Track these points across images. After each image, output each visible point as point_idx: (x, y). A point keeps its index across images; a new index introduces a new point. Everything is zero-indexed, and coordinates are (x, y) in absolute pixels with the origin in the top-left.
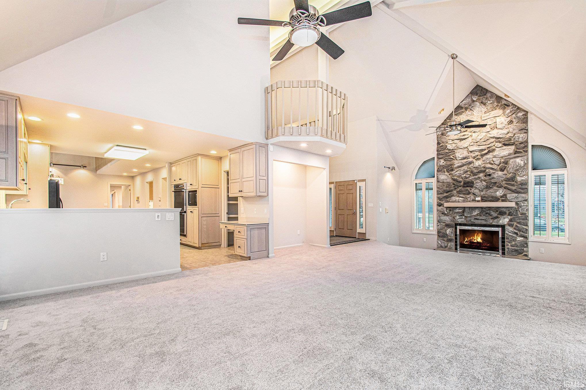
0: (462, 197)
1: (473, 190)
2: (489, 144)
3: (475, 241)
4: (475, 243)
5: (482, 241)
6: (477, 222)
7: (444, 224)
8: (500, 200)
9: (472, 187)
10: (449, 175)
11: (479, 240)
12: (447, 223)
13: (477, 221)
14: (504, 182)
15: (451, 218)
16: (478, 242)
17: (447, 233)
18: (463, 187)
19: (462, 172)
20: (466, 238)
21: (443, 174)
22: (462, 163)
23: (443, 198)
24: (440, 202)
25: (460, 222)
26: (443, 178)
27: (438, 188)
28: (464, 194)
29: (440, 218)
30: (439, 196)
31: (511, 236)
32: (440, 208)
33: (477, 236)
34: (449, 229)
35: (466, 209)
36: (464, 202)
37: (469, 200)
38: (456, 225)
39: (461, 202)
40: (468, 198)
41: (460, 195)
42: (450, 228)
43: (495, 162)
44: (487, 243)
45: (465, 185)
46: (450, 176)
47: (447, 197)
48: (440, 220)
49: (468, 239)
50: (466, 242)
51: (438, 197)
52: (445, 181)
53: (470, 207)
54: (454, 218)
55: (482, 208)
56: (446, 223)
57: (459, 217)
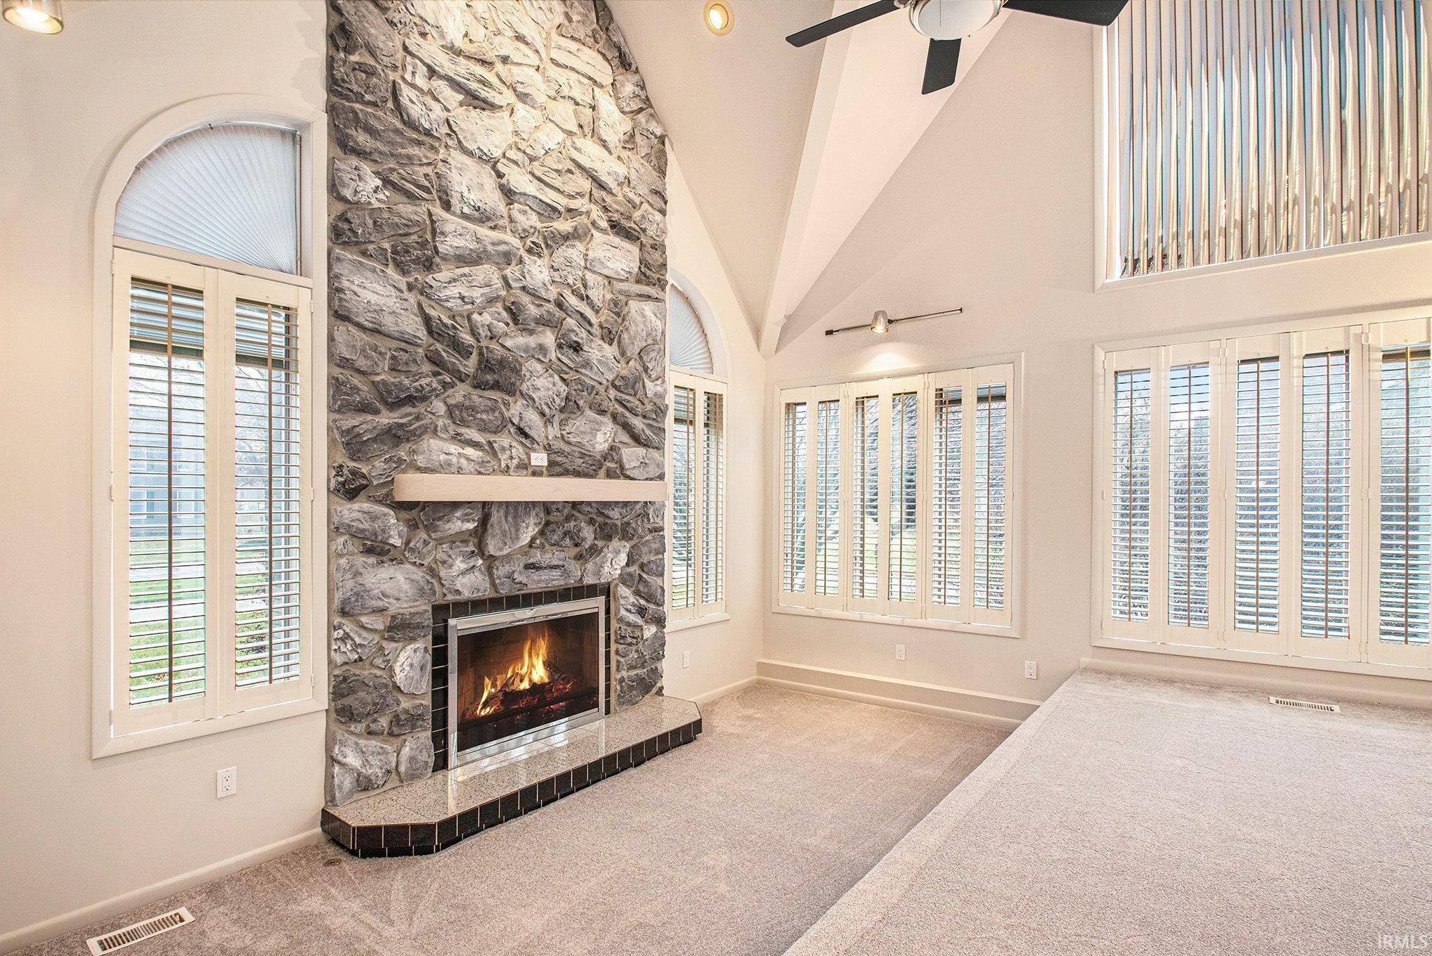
0: (475, 445)
1: (517, 409)
2: (571, 197)
3: (525, 685)
4: (525, 692)
5: (551, 676)
6: (536, 582)
7: (379, 623)
8: (602, 472)
9: (511, 390)
10: (410, 287)
11: (539, 674)
12: (394, 607)
13: (536, 576)
14: (613, 393)
15: (418, 574)
16: (535, 688)
17: (400, 678)
18: (476, 387)
19: (477, 294)
20: (487, 680)
21: (374, 271)
22: (478, 240)
23: (374, 440)
24: (352, 464)
25: (466, 594)
26: (373, 298)
27: (344, 363)
28: (483, 429)
29: (359, 579)
30: (350, 421)
31: (629, 624)
32: (353, 511)
33: (530, 656)
34: (410, 648)
35: (496, 516)
36: (480, 473)
37: (503, 465)
38: (442, 611)
39: (471, 473)
40: (503, 449)
41: (467, 430)
42: (413, 640)
43: (590, 293)
44: (563, 679)
45: (489, 378)
46: (412, 298)
47: (395, 436)
48: (357, 594)
49: (494, 685)
50: (485, 705)
51: (344, 433)
52: (388, 323)
53: (507, 503)
54: (432, 572)
55: (547, 507)
56: (393, 610)
57: (463, 566)
